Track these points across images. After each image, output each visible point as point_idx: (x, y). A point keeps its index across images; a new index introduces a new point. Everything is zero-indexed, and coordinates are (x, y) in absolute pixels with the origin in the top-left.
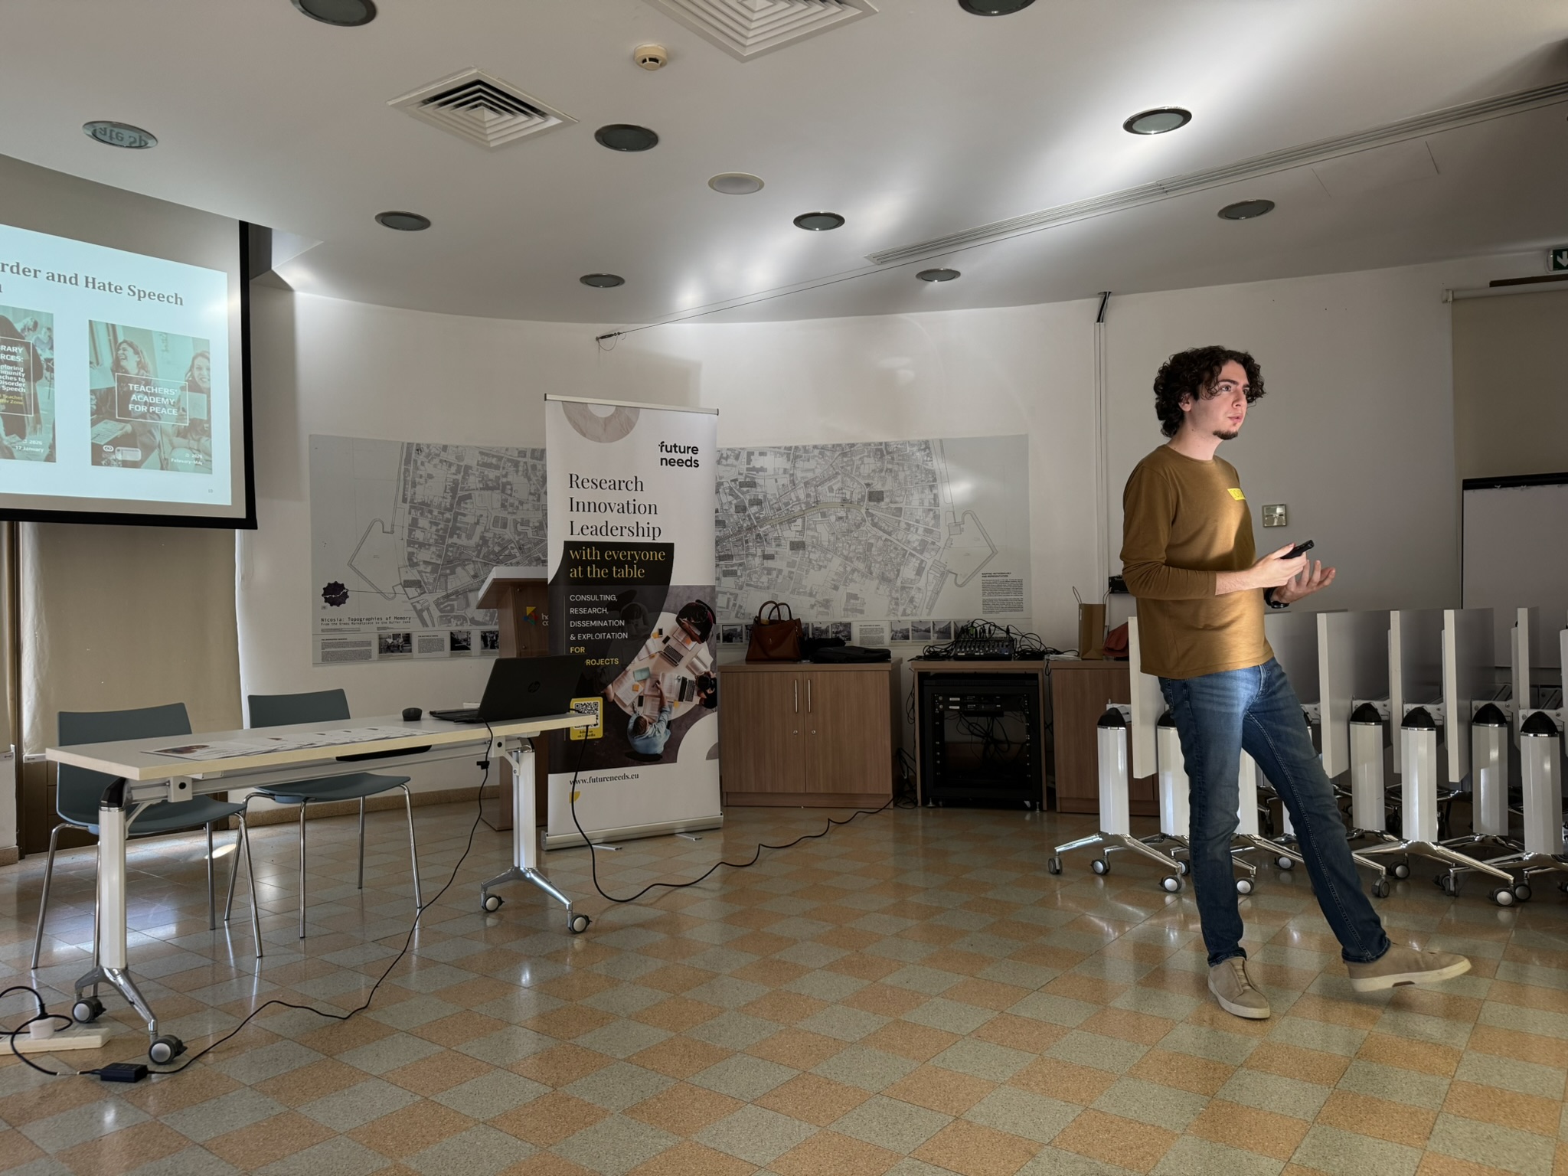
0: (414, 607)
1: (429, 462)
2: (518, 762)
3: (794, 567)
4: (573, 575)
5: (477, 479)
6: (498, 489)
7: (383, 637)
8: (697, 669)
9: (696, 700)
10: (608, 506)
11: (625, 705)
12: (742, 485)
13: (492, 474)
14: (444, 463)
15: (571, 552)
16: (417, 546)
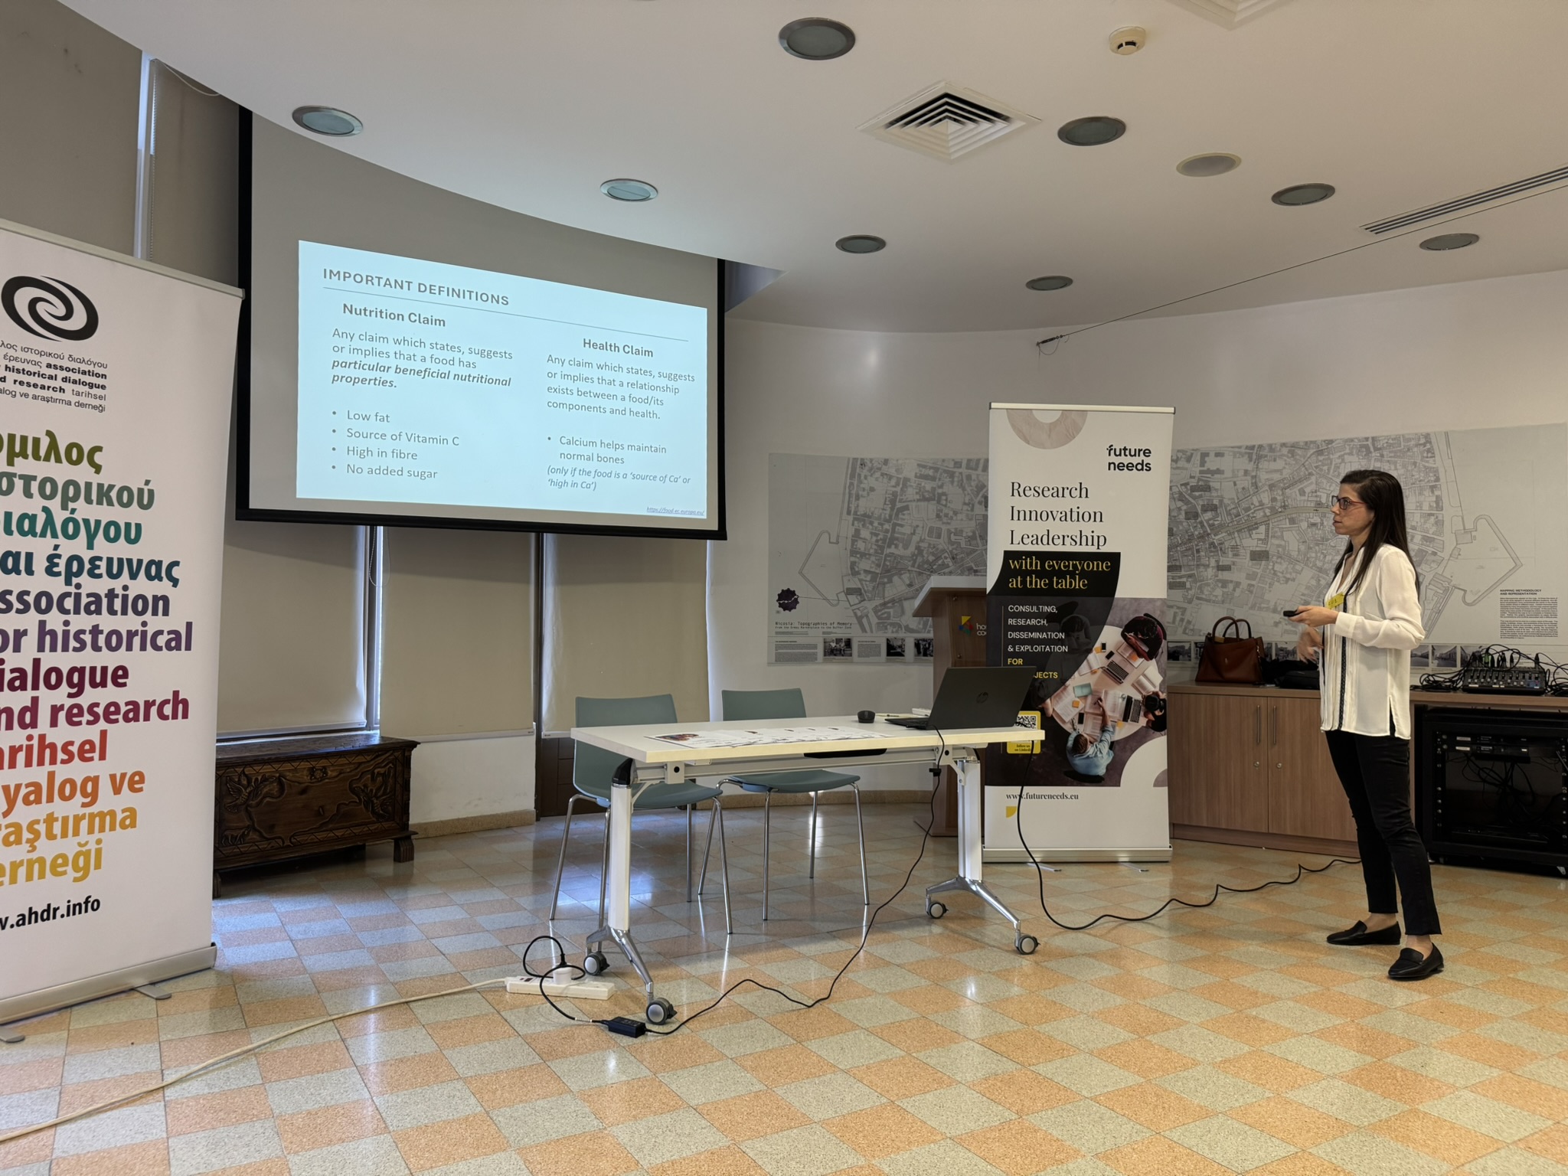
0: (855, 614)
1: (871, 476)
2: (963, 771)
3: (1254, 580)
4: (1012, 585)
5: (915, 491)
6: (934, 500)
7: (828, 640)
8: (1144, 688)
9: (1143, 721)
10: (1050, 515)
11: (1064, 722)
12: (1194, 489)
13: (928, 485)
14: (885, 477)
15: (1011, 561)
16: (858, 556)
